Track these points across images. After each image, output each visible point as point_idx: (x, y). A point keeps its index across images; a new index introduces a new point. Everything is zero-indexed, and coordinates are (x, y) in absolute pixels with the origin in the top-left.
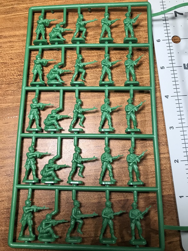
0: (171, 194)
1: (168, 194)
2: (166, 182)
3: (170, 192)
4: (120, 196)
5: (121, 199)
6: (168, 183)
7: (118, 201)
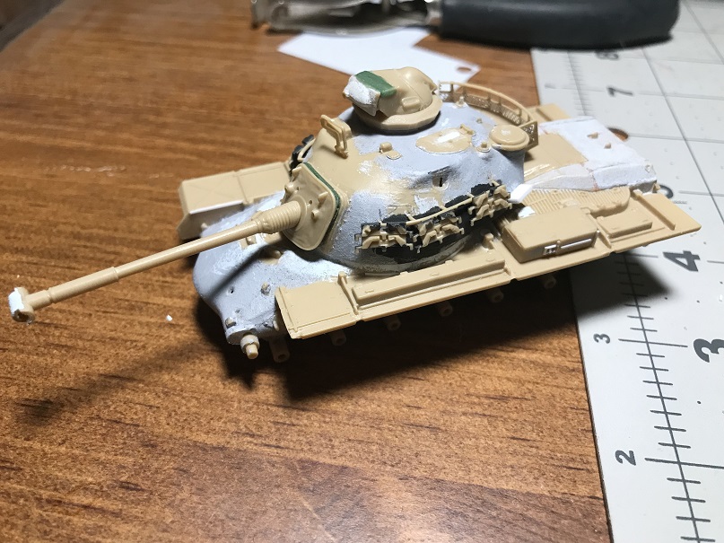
0: (542, 496)
1: (529, 489)
2: (524, 443)
3: (536, 484)
4: (315, 449)
5: (314, 459)
6: (534, 450)
7: (301, 461)
